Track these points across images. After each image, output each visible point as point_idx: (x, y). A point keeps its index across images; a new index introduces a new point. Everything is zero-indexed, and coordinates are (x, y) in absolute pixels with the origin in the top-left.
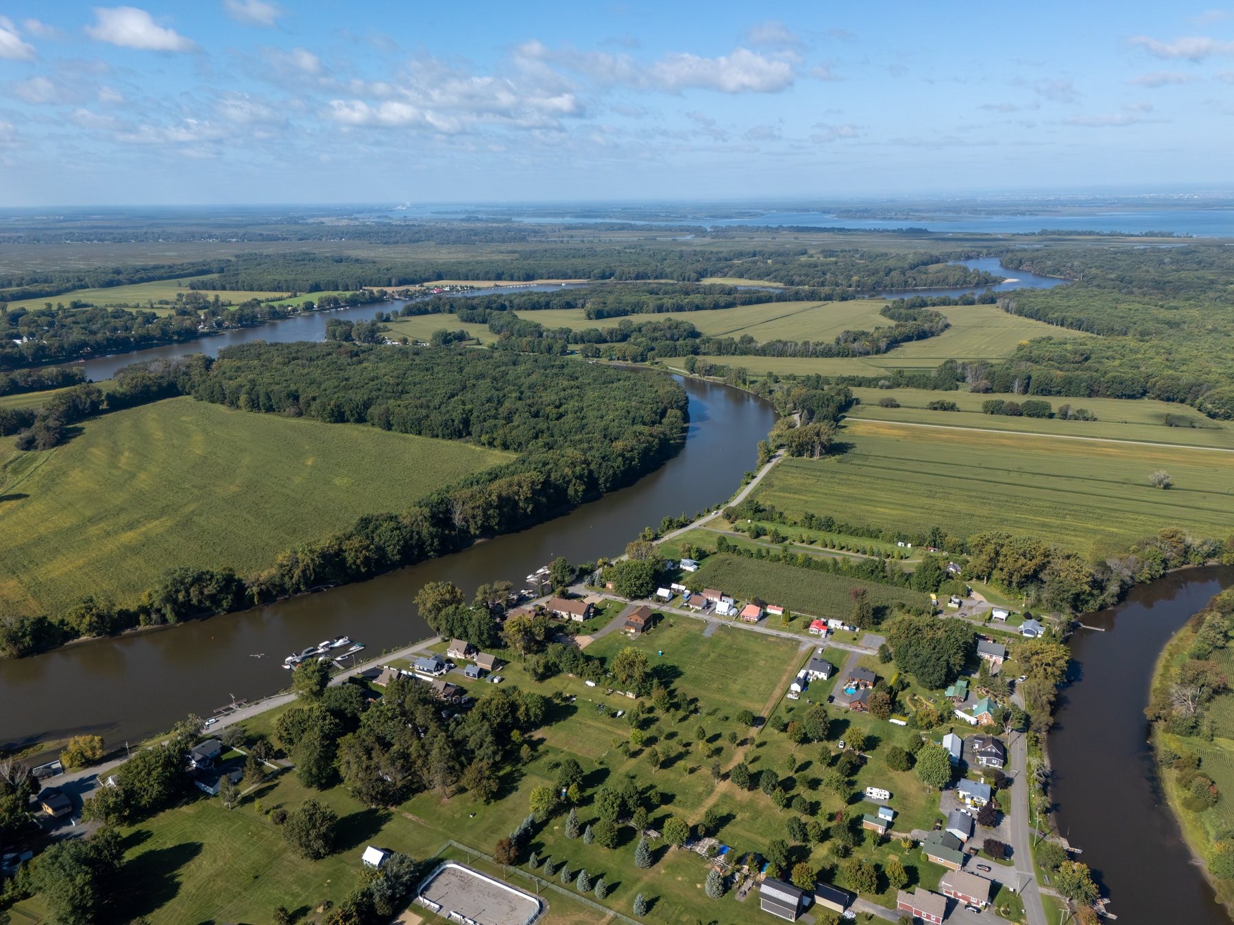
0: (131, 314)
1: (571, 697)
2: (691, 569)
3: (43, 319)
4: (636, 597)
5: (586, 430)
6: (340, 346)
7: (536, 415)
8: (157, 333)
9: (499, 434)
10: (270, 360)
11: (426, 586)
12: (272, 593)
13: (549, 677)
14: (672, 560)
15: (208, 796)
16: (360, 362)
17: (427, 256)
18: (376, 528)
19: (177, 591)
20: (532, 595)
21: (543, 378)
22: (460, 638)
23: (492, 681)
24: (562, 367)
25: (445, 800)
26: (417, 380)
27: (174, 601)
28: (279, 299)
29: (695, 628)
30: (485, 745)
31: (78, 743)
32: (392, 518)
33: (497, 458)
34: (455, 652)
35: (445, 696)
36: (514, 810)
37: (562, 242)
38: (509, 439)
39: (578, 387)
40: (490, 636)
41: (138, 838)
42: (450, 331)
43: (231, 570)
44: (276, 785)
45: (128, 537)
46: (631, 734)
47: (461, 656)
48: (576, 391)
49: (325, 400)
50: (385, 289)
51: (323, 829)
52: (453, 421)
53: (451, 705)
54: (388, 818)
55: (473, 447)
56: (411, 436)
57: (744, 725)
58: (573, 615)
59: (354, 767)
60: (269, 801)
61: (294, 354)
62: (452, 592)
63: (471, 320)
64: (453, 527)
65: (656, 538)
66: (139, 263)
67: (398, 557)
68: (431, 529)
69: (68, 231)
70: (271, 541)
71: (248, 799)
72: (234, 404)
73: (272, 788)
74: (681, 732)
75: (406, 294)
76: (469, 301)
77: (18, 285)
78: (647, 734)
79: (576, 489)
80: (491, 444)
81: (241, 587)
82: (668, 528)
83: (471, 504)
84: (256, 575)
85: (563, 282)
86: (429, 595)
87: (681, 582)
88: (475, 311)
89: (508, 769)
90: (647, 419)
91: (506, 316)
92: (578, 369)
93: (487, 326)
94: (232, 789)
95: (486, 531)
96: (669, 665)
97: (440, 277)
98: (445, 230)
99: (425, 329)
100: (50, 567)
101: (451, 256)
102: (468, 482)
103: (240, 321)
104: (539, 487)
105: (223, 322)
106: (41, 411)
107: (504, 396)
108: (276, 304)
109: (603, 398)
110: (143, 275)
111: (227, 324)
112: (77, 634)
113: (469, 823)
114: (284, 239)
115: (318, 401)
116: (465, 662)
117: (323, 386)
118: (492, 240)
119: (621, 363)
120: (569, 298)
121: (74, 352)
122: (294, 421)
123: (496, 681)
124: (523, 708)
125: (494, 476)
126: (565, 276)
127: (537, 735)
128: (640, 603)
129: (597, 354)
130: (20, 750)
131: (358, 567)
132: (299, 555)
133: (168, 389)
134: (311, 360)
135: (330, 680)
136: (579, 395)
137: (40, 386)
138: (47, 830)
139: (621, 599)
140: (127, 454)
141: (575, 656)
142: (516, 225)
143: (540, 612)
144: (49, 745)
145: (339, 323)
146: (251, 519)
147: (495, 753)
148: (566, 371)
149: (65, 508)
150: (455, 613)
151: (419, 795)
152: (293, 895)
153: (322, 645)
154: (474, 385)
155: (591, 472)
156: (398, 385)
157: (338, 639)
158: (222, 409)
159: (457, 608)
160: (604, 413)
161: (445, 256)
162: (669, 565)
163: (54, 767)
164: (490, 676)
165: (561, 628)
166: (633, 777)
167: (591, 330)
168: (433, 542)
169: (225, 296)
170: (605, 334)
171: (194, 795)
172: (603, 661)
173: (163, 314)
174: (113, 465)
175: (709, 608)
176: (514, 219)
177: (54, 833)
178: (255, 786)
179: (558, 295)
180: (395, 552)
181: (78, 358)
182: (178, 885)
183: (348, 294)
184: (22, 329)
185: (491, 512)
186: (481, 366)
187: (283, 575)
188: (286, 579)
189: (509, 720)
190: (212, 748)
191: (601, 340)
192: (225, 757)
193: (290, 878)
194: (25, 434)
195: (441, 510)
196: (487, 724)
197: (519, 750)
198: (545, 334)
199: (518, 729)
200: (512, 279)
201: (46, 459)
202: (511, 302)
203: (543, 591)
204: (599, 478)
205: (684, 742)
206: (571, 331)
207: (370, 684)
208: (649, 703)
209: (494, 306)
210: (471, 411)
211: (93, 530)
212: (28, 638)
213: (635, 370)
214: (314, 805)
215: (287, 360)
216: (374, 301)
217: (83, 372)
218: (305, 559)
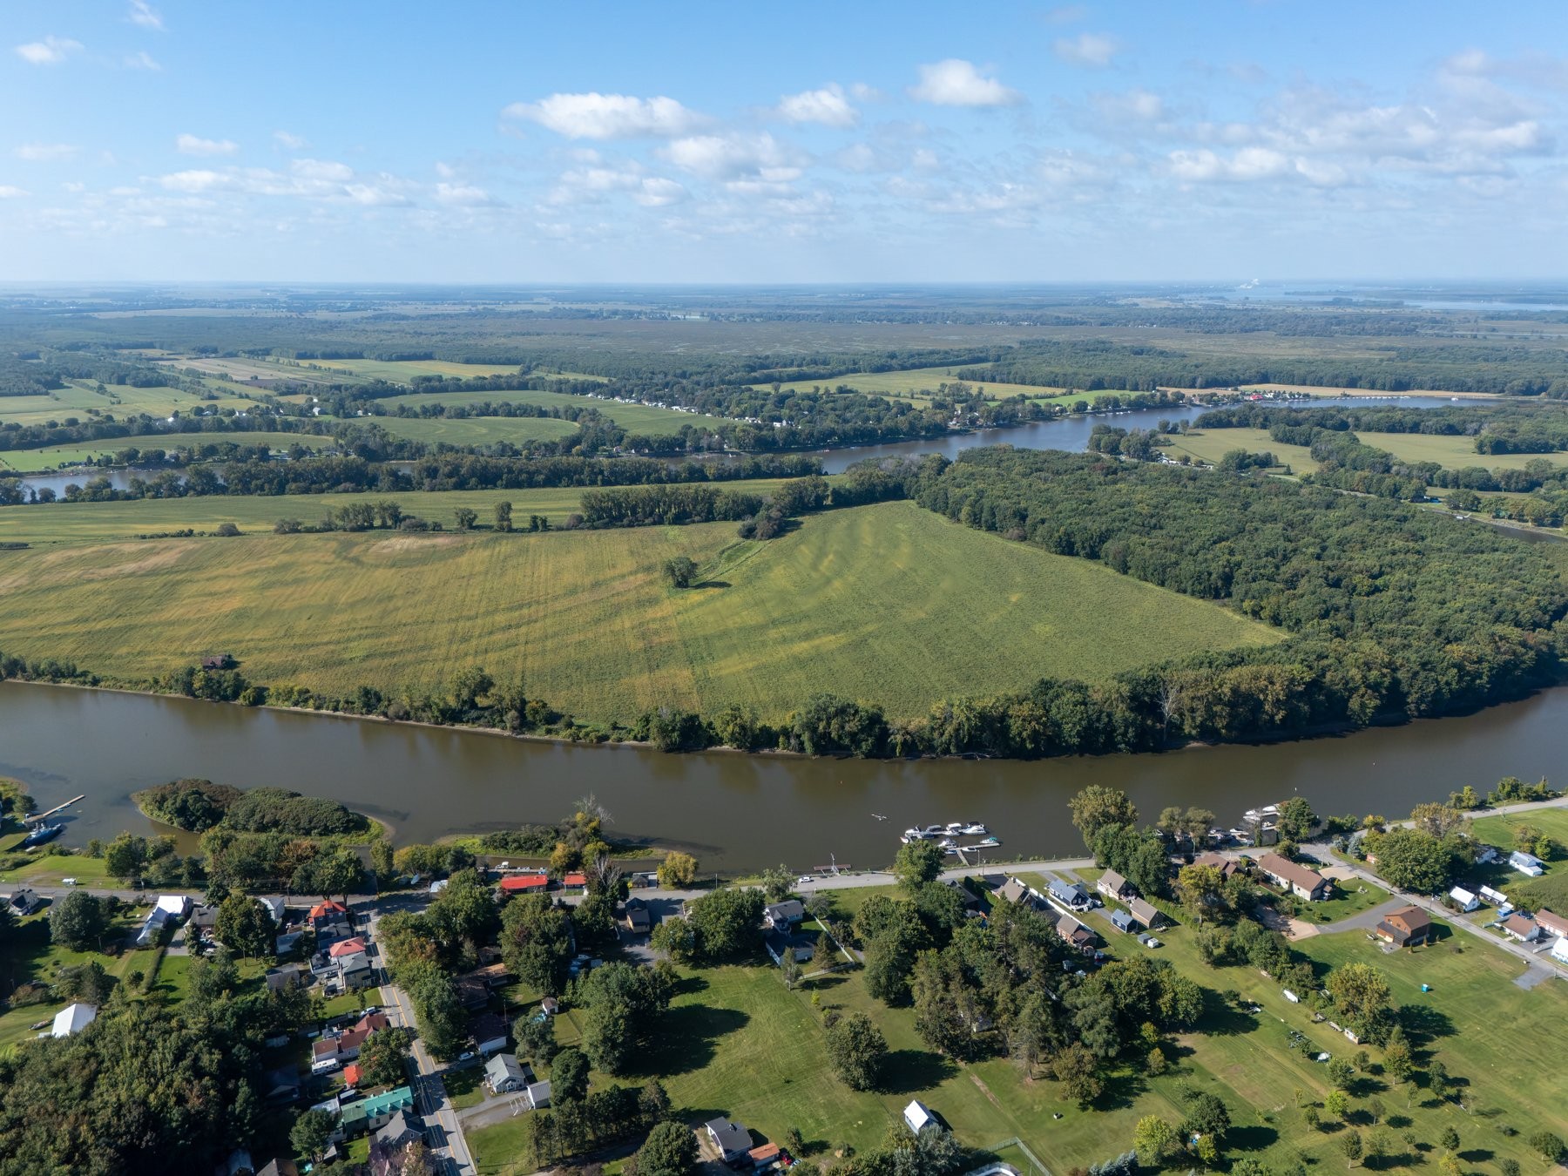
0: (888, 403)
1: (1254, 1005)
2: (1530, 872)
3: (806, 403)
4: (1411, 890)
5: (1409, 618)
6: (1098, 459)
7: (1336, 584)
8: (905, 427)
9: (1269, 603)
10: (1009, 469)
11: (1089, 789)
12: (915, 747)
13: (1231, 964)
14: (1497, 849)
15: (773, 965)
16: (1115, 482)
17: (1258, 351)
18: (1057, 696)
19: (819, 719)
20: (1245, 840)
21: (1366, 532)
22: (1119, 870)
23: (1146, 942)
24: (1405, 519)
25: (1029, 1080)
26: (1179, 514)
27: (814, 730)
28: (1050, 397)
29: (1504, 968)
30: (1097, 1028)
31: (677, 858)
32: (1081, 688)
33: (1260, 635)
34: (1108, 885)
35: (1075, 942)
36: (1115, 1134)
37: (1475, 337)
38: (1284, 613)
39: (1418, 552)
40: (1157, 879)
41: (695, 985)
42: (1249, 453)
43: (880, 709)
44: (845, 980)
45: (802, 647)
46: (1331, 1094)
47: (1113, 895)
48: (1412, 558)
49: (1054, 525)
50: (1183, 391)
51: (866, 1056)
52: (1210, 574)
53: (1080, 956)
54: (951, 1073)
55: (1230, 614)
56: (1150, 585)
57: (1543, 1157)
58: (1295, 887)
59: (928, 993)
60: (831, 996)
61: (1039, 465)
62: (1122, 807)
63: (1288, 440)
64: (1160, 717)
65: (1482, 806)
66: (915, 346)
67: (1076, 740)
68: (1127, 714)
69: (859, 310)
70: (937, 685)
71: (809, 985)
72: (954, 516)
73: (839, 981)
74: (1417, 1122)
75: (1211, 400)
76: (1294, 414)
77: (799, 366)
78: (1356, 1104)
79: (1362, 703)
80: (1256, 614)
81: (885, 733)
82: (1509, 796)
83: (1191, 693)
84: (905, 720)
85: (1454, 396)
86: (1089, 801)
87: (1502, 887)
88: (1293, 428)
89: (1127, 1072)
90: (1525, 617)
91: (1341, 438)
92: (1430, 525)
93: (1309, 449)
94: (795, 967)
95: (1207, 733)
96: (1435, 1011)
97: (1264, 379)
98: (1296, 316)
99: (1216, 447)
100: (723, 663)
101: (1293, 351)
102: (1197, 661)
103: (996, 419)
104: (1300, 689)
105: (977, 418)
106: (770, 500)
107: (1295, 550)
108: (1042, 403)
109: (1454, 574)
110: (915, 361)
111: (981, 422)
112: (720, 742)
113: (1049, 1125)
114: (1082, 324)
115: (1046, 524)
116: (1117, 905)
117: (1059, 508)
118: (1363, 331)
119: (1515, 525)
120: (1453, 420)
121: (822, 441)
122: (1015, 546)
123: (1150, 944)
124: (1168, 997)
125: (1237, 660)
126: (1461, 387)
127: (1185, 1040)
128: (1415, 900)
129: (1474, 506)
130: (632, 849)
131: (1023, 740)
132: (955, 710)
133: (894, 492)
134: (1058, 473)
135: (941, 872)
136: (1415, 564)
137: (780, 474)
138: (622, 944)
139: (1384, 885)
140: (831, 557)
141: (1275, 948)
142: (1408, 311)
143: (1247, 869)
144: (657, 852)
145: (1108, 430)
146: (927, 654)
147: (1108, 1044)
148: (1407, 526)
149: (756, 604)
150: (1116, 835)
151: (998, 1060)
152: (819, 1123)
153: (951, 826)
154: (1256, 529)
155: (1396, 683)
156: (1152, 516)
157: (973, 824)
158: (942, 520)
159: (1121, 829)
160: (1449, 597)
161: (1282, 351)
162: (1488, 856)
163: (651, 877)
164: (1145, 934)
165: (1270, 900)
166: (1311, 1161)
167: (1475, 470)
168: (1126, 732)
169: (990, 389)
170: (1496, 476)
171: (762, 959)
172: (1320, 969)
173: (918, 405)
174: (815, 567)
175: (1540, 942)
176: (1406, 303)
177: (628, 949)
178: (823, 972)
179: (1437, 413)
180: (1073, 733)
181: (824, 447)
182: (712, 1054)
183: (1134, 395)
184: (785, 412)
185: (1217, 708)
186: (1275, 505)
187: (933, 729)
188: (936, 735)
189: (1145, 1005)
190: (795, 910)
191: (1489, 485)
192: (805, 926)
193: (821, 1100)
194: (749, 521)
195: (1148, 691)
196: (1108, 1000)
197: (1148, 1052)
198: (1395, 468)
199: (1154, 1023)
200: (1373, 386)
201: (761, 549)
202: (1357, 419)
203: (1261, 840)
204: (1408, 693)
205: (1419, 1141)
206: (1439, 467)
207: (987, 893)
208: (1376, 1057)
209: (1329, 423)
210: (1239, 565)
211: (773, 633)
212: (676, 734)
213: (1534, 538)
214: (865, 1023)
215: (1028, 471)
216: (1165, 405)
217: (820, 462)
218: (960, 715)
